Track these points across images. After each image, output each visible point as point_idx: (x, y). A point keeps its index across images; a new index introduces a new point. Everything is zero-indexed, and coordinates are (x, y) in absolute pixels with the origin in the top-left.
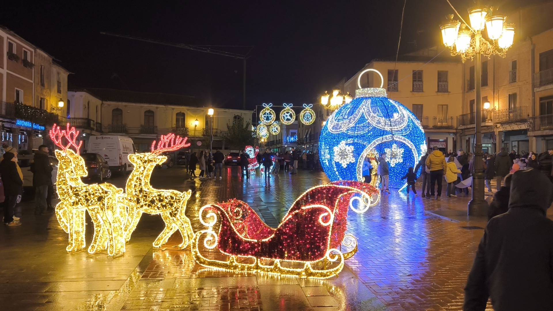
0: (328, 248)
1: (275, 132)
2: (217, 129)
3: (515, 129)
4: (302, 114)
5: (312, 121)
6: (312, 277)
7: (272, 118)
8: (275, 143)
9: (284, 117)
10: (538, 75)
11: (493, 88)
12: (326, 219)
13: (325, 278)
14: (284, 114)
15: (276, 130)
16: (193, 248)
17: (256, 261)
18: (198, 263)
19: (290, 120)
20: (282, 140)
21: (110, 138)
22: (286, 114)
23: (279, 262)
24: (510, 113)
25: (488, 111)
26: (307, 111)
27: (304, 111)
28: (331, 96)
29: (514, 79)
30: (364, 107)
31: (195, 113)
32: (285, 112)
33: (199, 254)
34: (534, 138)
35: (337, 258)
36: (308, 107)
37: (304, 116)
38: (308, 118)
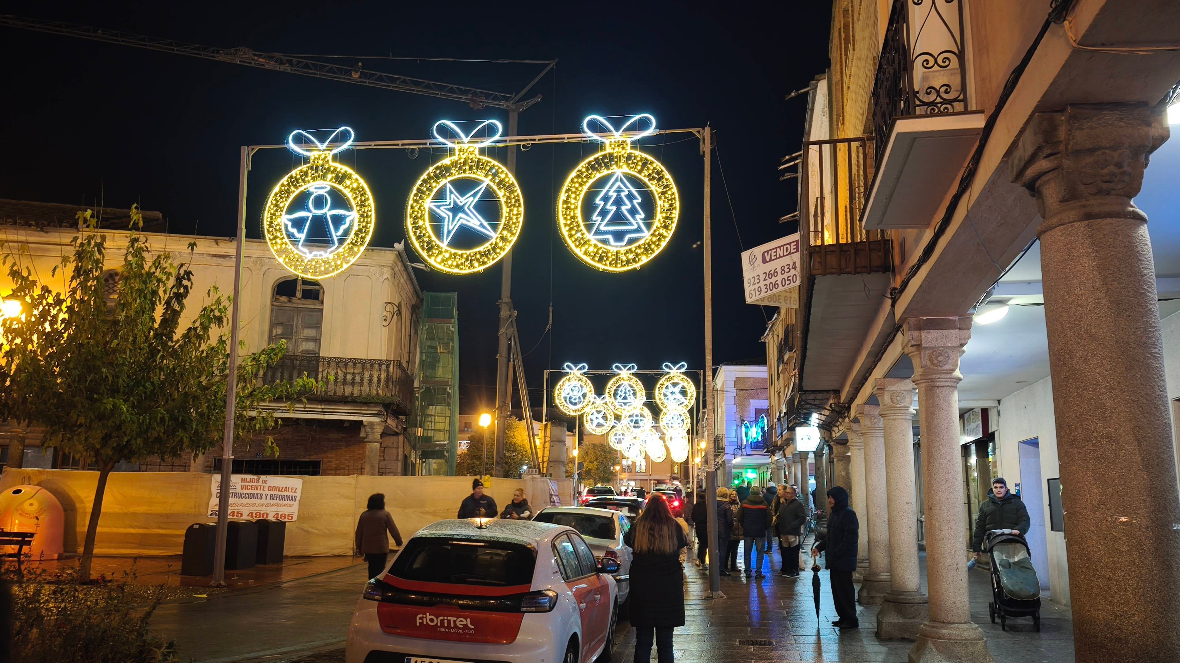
4: (573, 186)
7: (346, 233)
9: (436, 220)
14: (441, 196)
19: (481, 239)
22: (453, 197)
26: (614, 168)
27: (593, 167)
32: (443, 182)
36: (618, 136)
37: (588, 207)
38: (619, 218)
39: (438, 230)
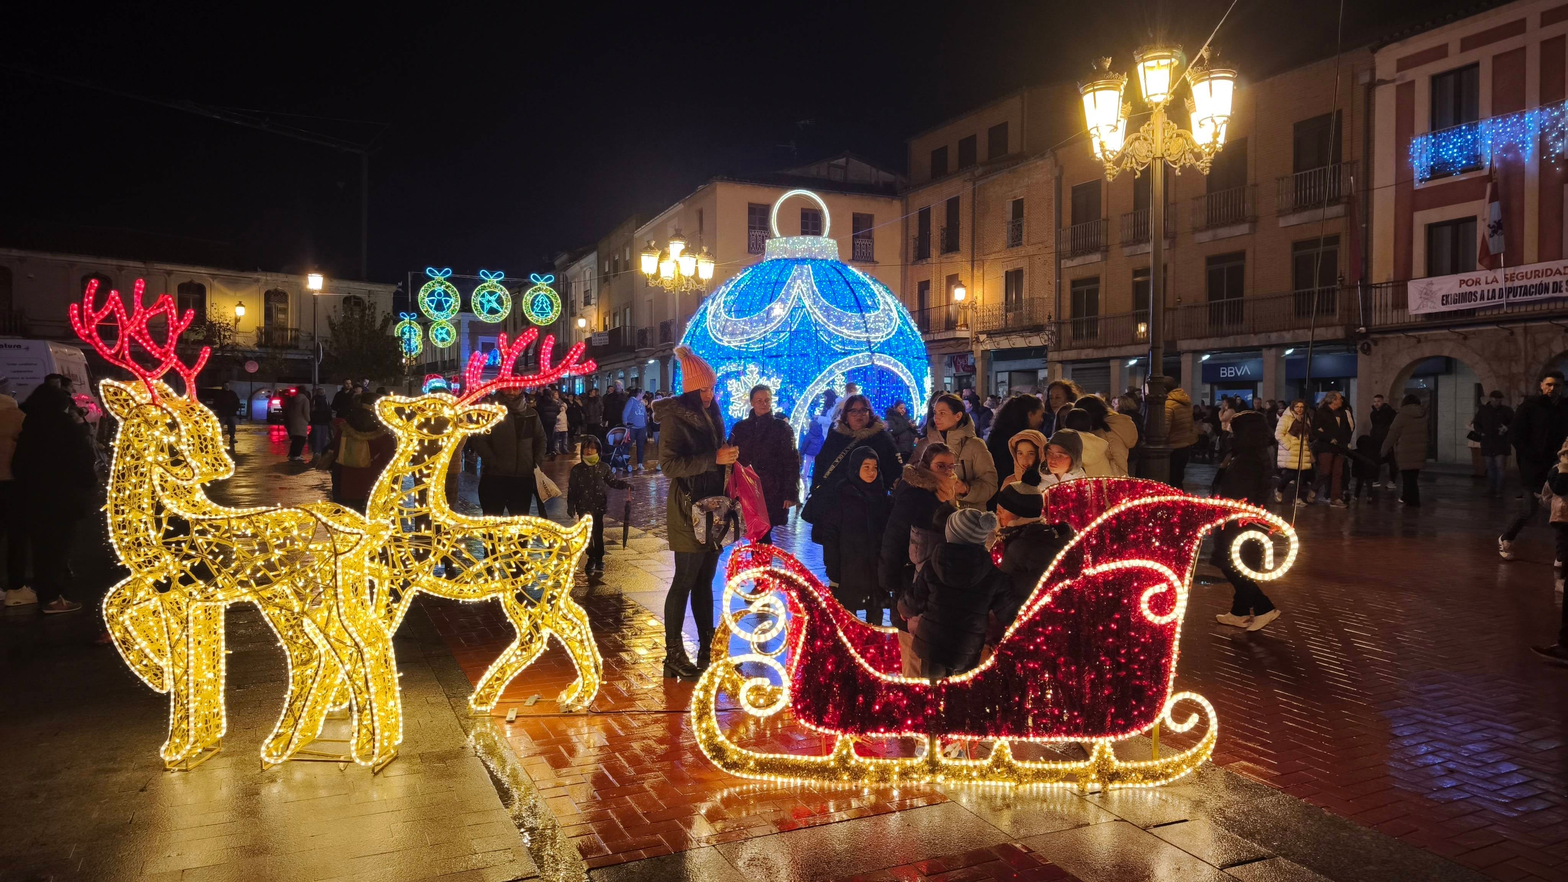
0: (1170, 690)
1: (443, 340)
2: (296, 330)
3: (1017, 346)
4: (528, 297)
5: (553, 316)
6: (1117, 785)
7: (450, 306)
8: (439, 369)
9: (482, 304)
10: (1069, 232)
11: (970, 258)
12: (1162, 604)
13: (1158, 783)
14: (483, 296)
15: (445, 336)
16: (700, 718)
17: (927, 747)
18: (719, 766)
19: (496, 312)
20: (458, 360)
21: (19, 347)
22: (488, 297)
23: (1007, 744)
24: (1007, 311)
25: (962, 307)
26: (540, 292)
27: (533, 291)
28: (664, 255)
29: (1016, 240)
30: (799, 281)
31: (233, 284)
32: (484, 292)
33: (721, 738)
34: (1059, 366)
35: (1194, 719)
36: (542, 281)
37: (533, 304)
38: (542, 309)
39: (483, 307)
